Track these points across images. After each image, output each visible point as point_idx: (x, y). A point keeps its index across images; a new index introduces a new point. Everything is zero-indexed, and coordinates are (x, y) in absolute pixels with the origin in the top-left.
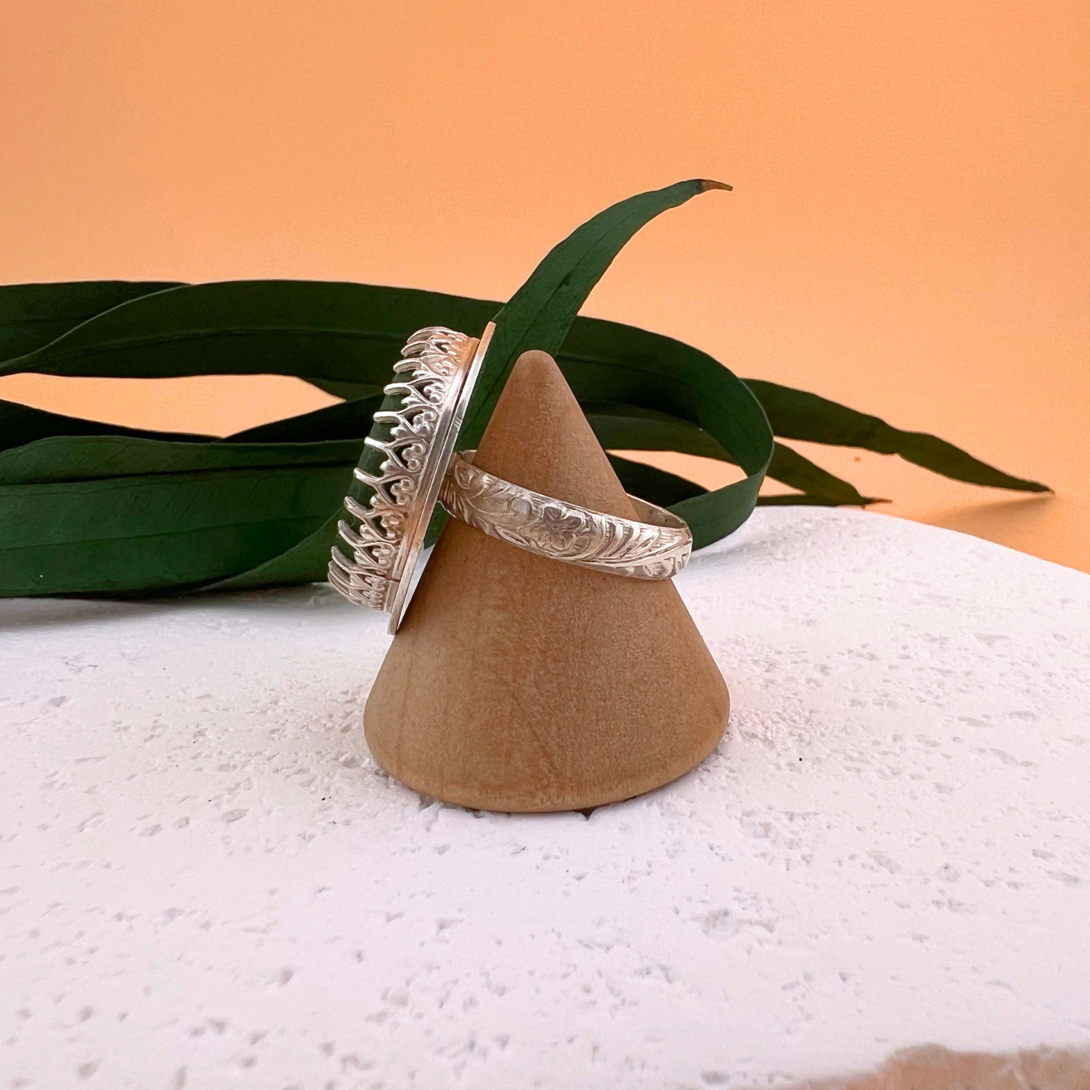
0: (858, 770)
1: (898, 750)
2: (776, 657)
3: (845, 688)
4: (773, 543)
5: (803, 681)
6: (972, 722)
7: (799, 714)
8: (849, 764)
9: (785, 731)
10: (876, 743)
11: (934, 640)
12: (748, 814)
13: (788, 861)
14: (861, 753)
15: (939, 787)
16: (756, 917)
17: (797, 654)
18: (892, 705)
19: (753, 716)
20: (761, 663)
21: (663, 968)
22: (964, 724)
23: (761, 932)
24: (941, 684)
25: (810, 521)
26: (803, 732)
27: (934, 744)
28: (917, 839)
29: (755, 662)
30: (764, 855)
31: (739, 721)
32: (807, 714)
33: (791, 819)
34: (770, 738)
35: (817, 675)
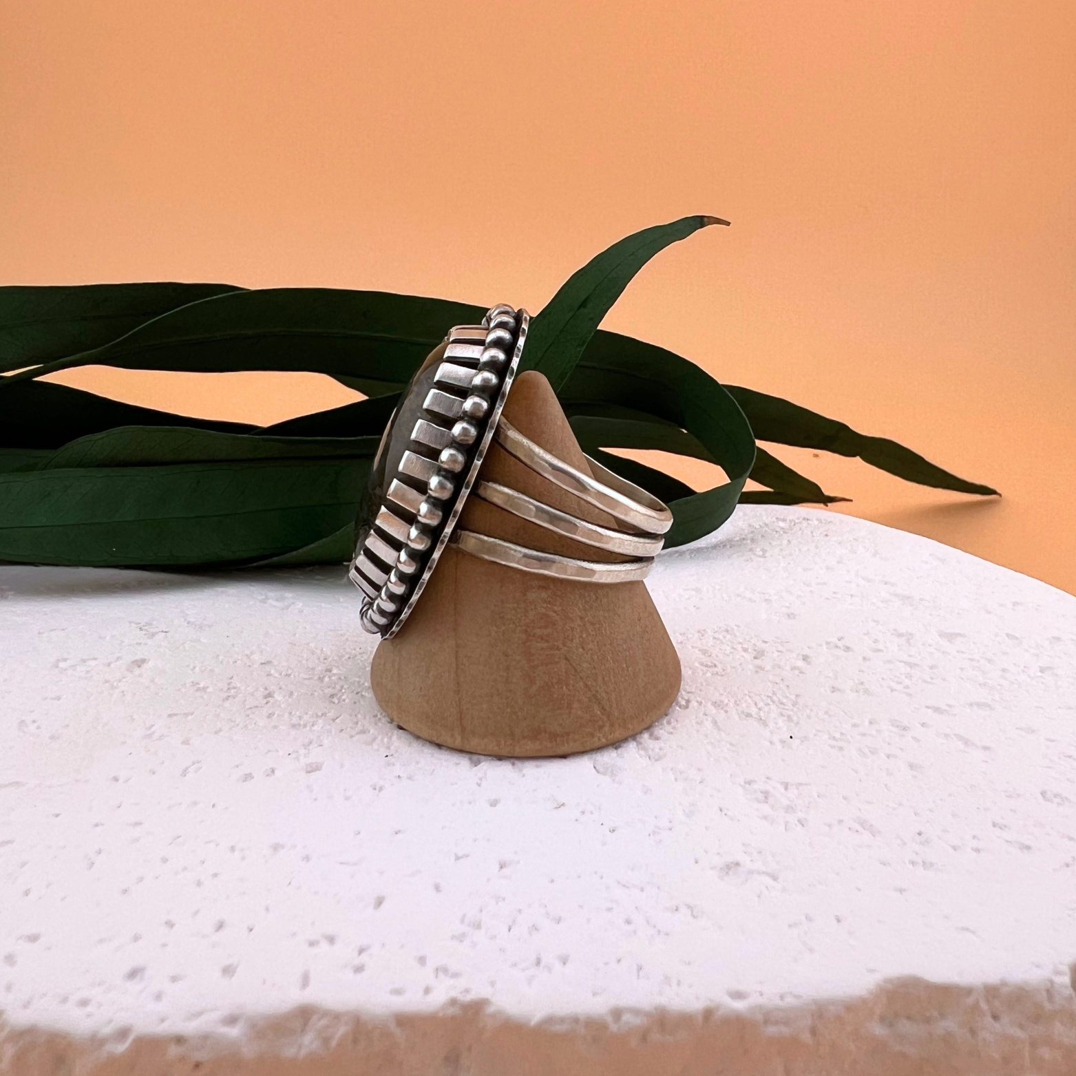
0: (841, 749)
1: (874, 733)
2: (764, 645)
3: (827, 677)
4: (753, 540)
5: (788, 668)
6: (937, 710)
7: (787, 697)
8: (834, 743)
9: (776, 711)
10: (854, 725)
11: (900, 635)
12: (749, 783)
13: (786, 823)
14: (842, 734)
15: (911, 766)
16: (764, 869)
17: (782, 643)
18: (866, 692)
19: (747, 698)
20: (750, 650)
21: (689, 907)
22: (930, 711)
23: (769, 881)
24: (909, 676)
25: (784, 520)
26: (791, 713)
27: (904, 729)
28: (894, 809)
29: (745, 650)
30: (765, 818)
31: (736, 701)
32: (793, 697)
33: (786, 789)
34: (763, 718)
35: (800, 663)
